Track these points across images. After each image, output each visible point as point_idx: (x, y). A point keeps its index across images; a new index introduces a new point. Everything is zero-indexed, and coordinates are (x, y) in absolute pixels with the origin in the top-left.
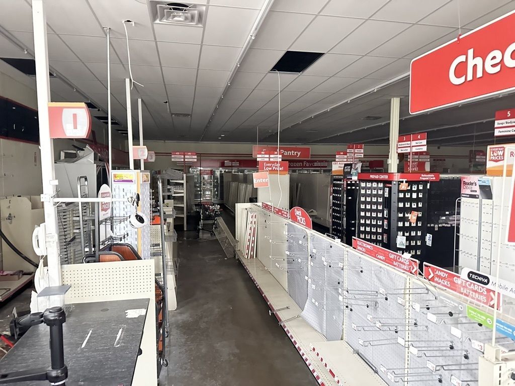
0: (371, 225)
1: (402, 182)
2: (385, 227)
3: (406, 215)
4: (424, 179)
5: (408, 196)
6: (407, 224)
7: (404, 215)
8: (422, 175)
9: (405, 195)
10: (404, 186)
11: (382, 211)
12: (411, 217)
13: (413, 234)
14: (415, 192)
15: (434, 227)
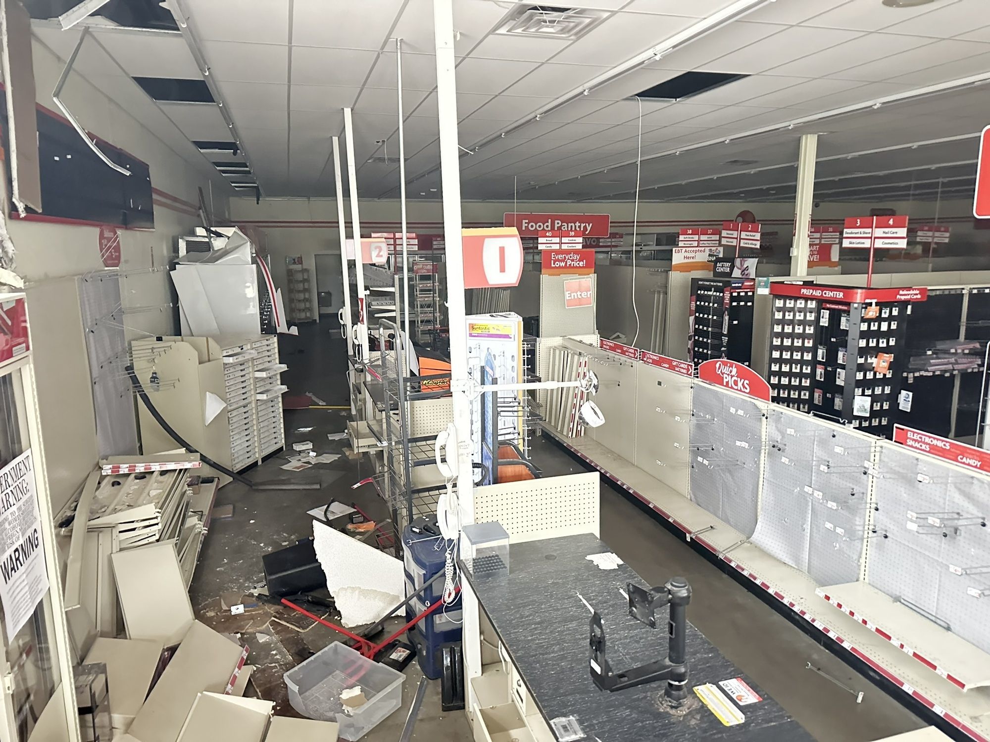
0: (790, 375)
1: (870, 304)
2: (818, 378)
3: (869, 361)
4: (903, 298)
5: (874, 327)
6: (870, 376)
7: (866, 359)
8: (901, 292)
9: (869, 326)
10: (872, 312)
11: (814, 350)
12: (878, 363)
13: (878, 391)
14: (885, 320)
15: (907, 377)
